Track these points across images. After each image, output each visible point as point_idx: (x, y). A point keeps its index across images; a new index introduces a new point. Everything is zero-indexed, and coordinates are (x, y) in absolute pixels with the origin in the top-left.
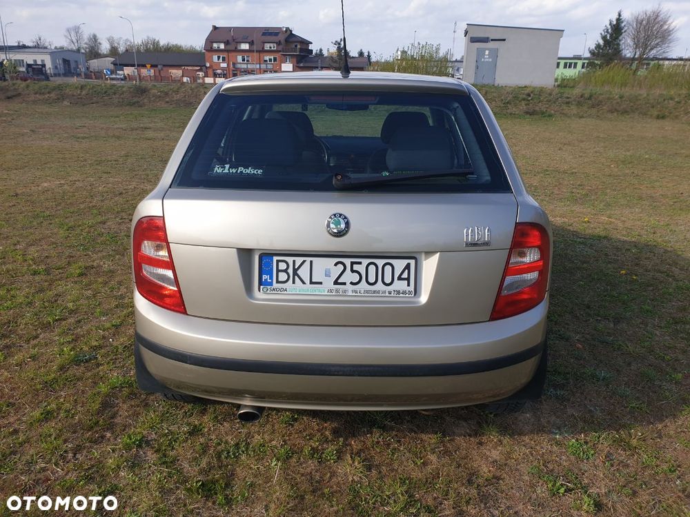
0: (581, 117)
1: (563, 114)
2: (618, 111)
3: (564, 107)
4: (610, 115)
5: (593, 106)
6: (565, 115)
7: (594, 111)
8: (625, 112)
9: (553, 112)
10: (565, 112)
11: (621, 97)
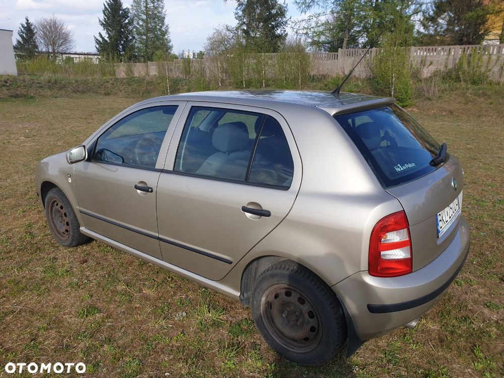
0: (56, 97)
1: (42, 95)
2: (79, 91)
3: (40, 90)
4: (74, 95)
5: (61, 89)
6: (43, 96)
7: (63, 92)
8: (83, 92)
9: (32, 94)
10: (41, 94)
11: (77, 82)
